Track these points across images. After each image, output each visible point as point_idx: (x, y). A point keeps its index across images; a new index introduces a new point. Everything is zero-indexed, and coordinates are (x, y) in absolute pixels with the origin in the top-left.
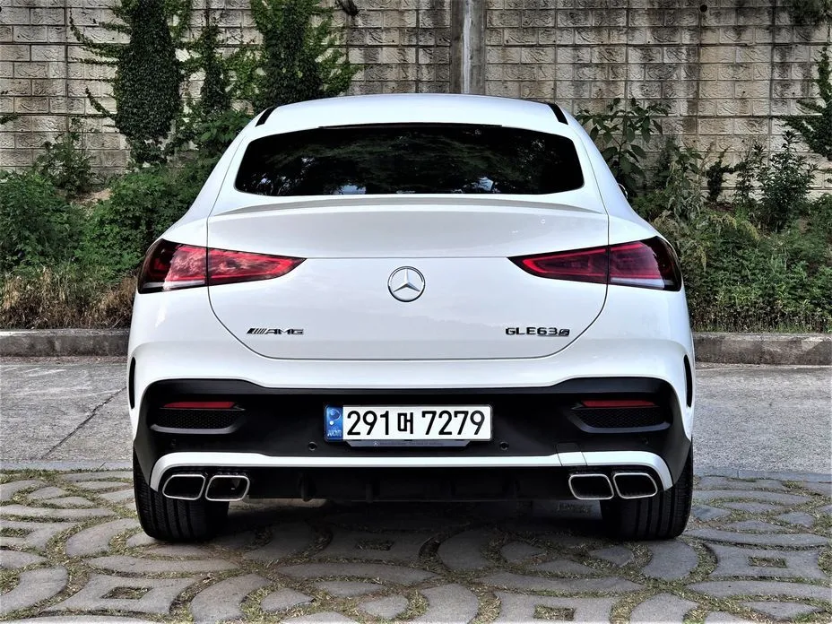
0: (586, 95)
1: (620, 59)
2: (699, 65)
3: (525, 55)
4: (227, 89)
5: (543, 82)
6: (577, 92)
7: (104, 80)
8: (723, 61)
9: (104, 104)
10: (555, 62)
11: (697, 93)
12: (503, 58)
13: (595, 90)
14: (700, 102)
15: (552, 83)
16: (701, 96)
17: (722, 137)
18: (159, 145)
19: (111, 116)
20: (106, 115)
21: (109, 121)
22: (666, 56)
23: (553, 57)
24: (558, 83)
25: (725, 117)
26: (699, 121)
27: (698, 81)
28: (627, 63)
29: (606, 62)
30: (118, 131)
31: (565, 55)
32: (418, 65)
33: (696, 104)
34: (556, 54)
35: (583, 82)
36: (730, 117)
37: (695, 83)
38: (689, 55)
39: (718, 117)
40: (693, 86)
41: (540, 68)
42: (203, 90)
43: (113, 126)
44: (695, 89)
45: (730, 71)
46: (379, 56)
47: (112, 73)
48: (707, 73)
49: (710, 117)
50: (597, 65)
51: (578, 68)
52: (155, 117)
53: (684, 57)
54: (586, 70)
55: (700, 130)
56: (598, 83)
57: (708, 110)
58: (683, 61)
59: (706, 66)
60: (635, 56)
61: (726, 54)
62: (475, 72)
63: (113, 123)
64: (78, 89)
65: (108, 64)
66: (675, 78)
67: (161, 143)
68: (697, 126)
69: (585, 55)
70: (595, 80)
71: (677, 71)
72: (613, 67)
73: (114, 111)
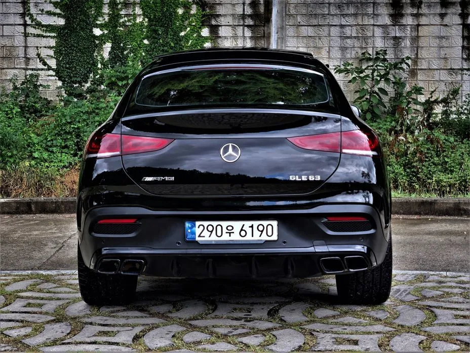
0: (348, 56)
1: (369, 34)
2: (418, 37)
3: (310, 31)
4: (125, 53)
5: (322, 48)
6: (343, 54)
7: (48, 47)
8: (434, 35)
9: (48, 62)
10: (329, 36)
11: (417, 54)
12: (297, 33)
13: (354, 53)
14: (419, 60)
15: (327, 48)
16: (419, 56)
17: (432, 82)
18: (82, 88)
19: (53, 70)
20: (49, 68)
21: (51, 73)
22: (397, 32)
23: (328, 33)
24: (331, 48)
25: (434, 69)
26: (419, 72)
27: (417, 48)
28: (373, 36)
29: (361, 35)
30: (57, 78)
31: (335, 31)
32: (244, 37)
33: (417, 62)
34: (329, 31)
35: (346, 48)
36: (437, 69)
37: (415, 49)
38: (412, 31)
39: (430, 69)
40: (414, 50)
41: (320, 39)
42: (110, 53)
43: (54, 76)
44: (416, 52)
45: (437, 41)
46: (220, 32)
47: (53, 43)
48: (423, 42)
49: (425, 69)
50: (355, 37)
51: (343, 39)
52: (80, 70)
53: (408, 32)
54: (348, 41)
55: (419, 78)
56: (356, 49)
57: (423, 65)
58: (408, 35)
59: (422, 38)
60: (378, 32)
61: (435, 30)
62: (279, 41)
63: (54, 73)
64: (32, 53)
65: (51, 37)
66: (403, 45)
67: (84, 86)
68: (417, 75)
69: (348, 31)
70: (354, 47)
71: (405, 41)
72: (365, 38)
73: (54, 67)
